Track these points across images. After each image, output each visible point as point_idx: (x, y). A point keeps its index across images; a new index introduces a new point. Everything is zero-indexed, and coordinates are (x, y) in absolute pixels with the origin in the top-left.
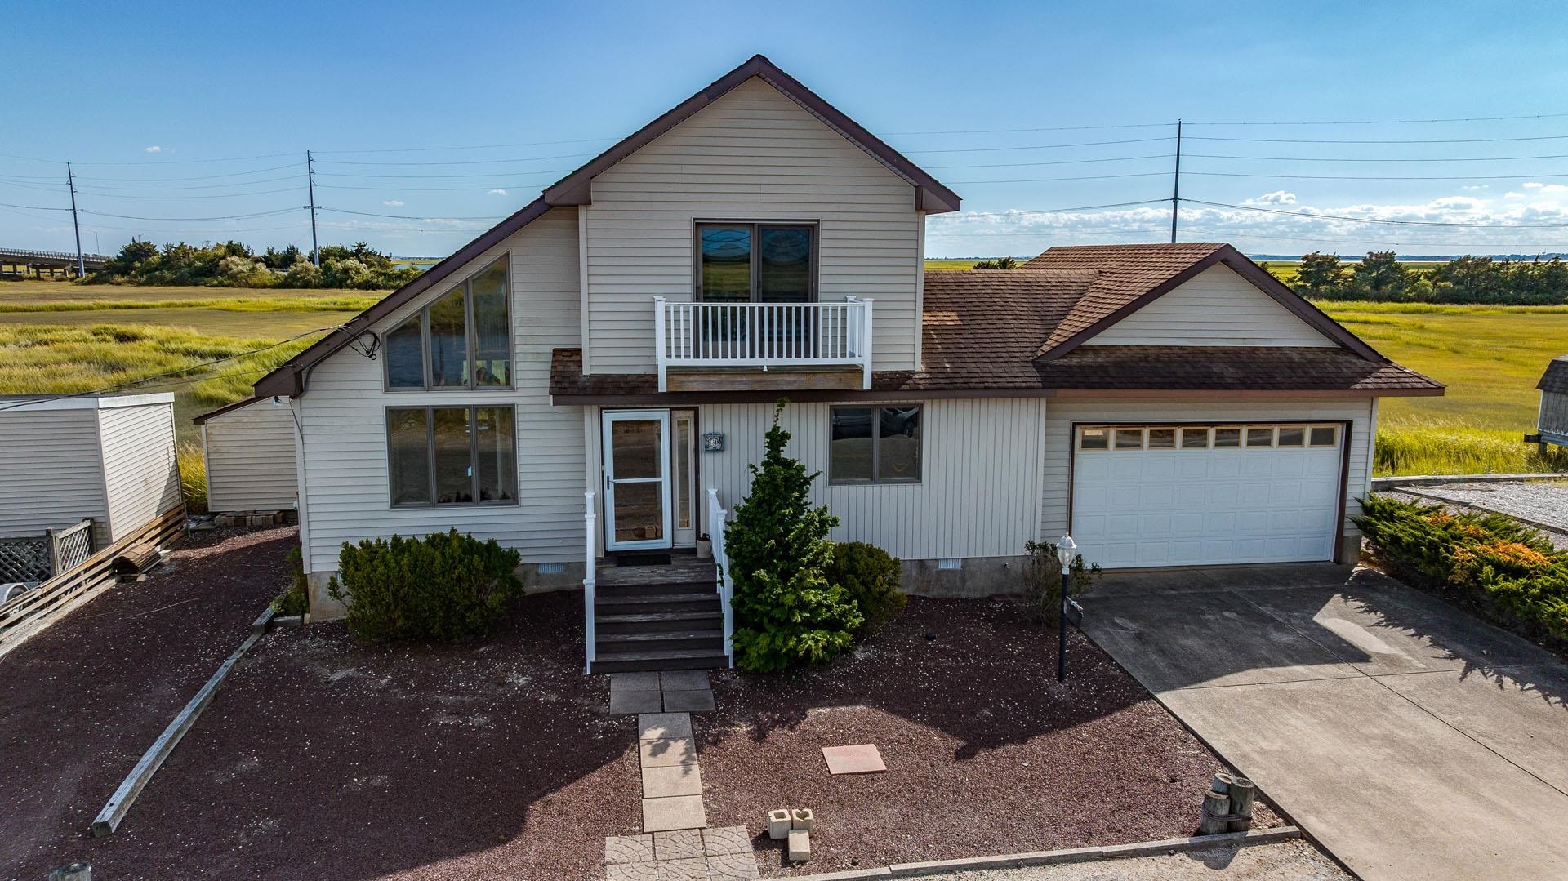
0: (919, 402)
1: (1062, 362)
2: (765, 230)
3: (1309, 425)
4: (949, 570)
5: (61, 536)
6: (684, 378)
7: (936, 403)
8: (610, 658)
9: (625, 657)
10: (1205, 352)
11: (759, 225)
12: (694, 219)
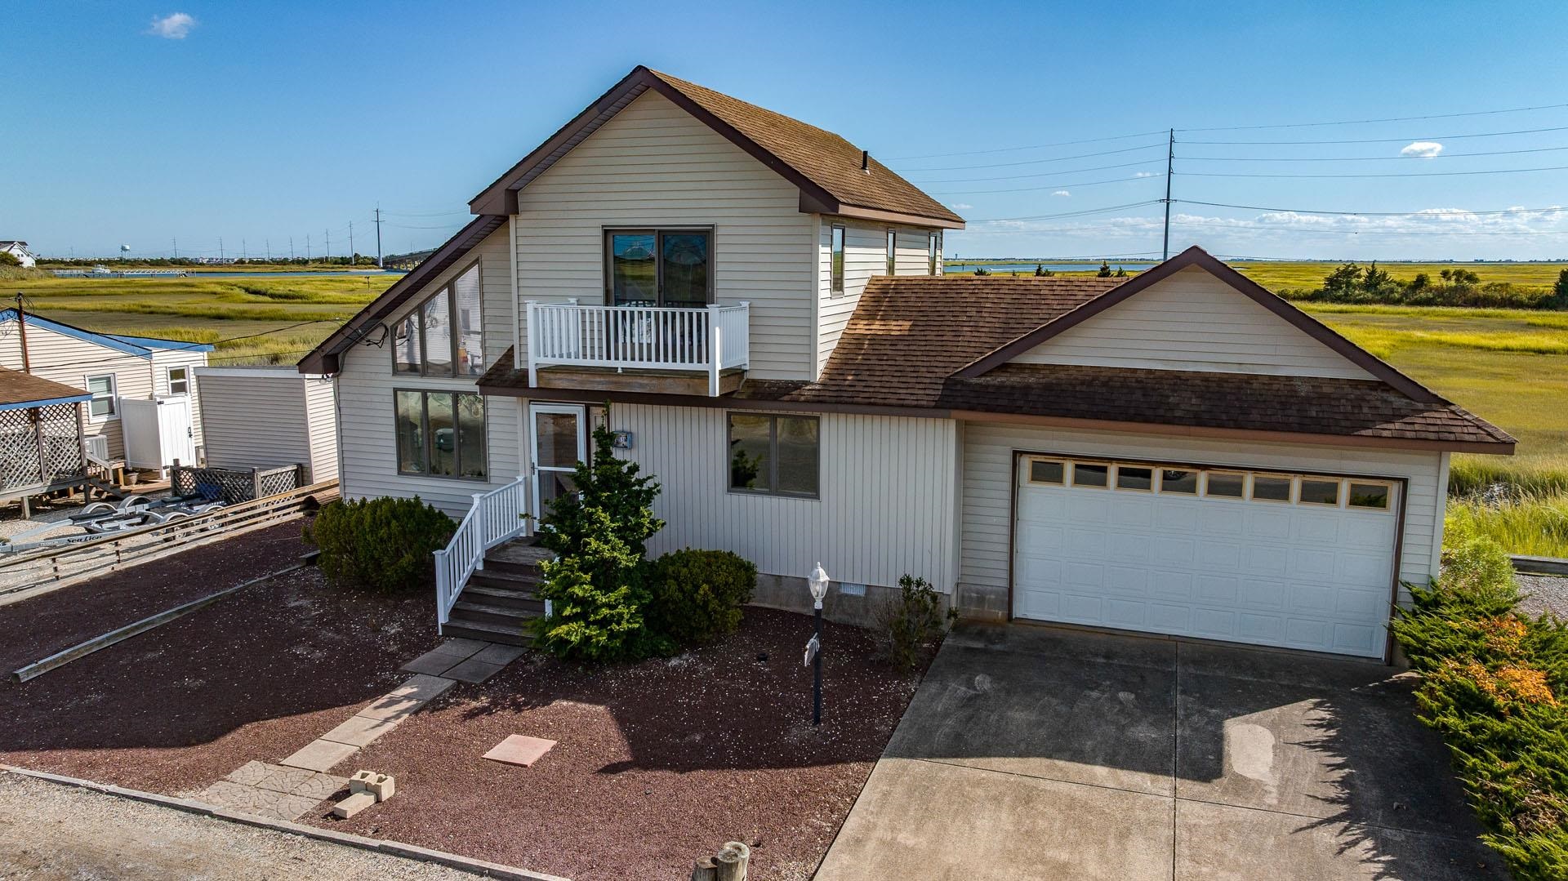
0: (816, 414)
1: (982, 380)
2: (664, 236)
3: (1346, 479)
4: (852, 595)
5: (263, 474)
6: (551, 376)
7: (834, 416)
8: (458, 624)
9: (470, 626)
10: (1179, 378)
11: (659, 231)
12: (603, 226)
